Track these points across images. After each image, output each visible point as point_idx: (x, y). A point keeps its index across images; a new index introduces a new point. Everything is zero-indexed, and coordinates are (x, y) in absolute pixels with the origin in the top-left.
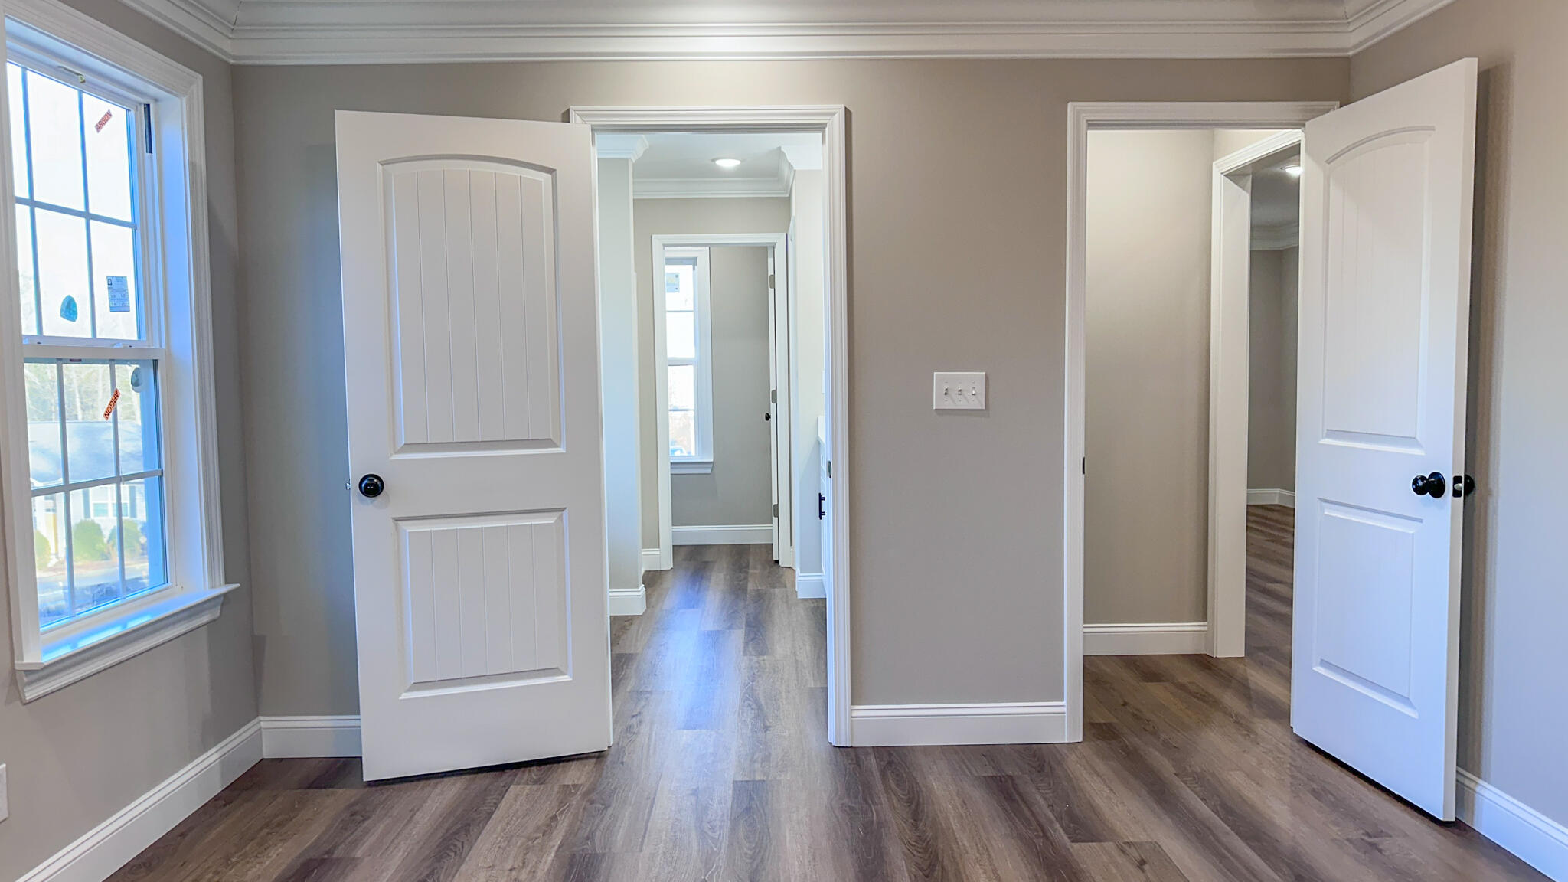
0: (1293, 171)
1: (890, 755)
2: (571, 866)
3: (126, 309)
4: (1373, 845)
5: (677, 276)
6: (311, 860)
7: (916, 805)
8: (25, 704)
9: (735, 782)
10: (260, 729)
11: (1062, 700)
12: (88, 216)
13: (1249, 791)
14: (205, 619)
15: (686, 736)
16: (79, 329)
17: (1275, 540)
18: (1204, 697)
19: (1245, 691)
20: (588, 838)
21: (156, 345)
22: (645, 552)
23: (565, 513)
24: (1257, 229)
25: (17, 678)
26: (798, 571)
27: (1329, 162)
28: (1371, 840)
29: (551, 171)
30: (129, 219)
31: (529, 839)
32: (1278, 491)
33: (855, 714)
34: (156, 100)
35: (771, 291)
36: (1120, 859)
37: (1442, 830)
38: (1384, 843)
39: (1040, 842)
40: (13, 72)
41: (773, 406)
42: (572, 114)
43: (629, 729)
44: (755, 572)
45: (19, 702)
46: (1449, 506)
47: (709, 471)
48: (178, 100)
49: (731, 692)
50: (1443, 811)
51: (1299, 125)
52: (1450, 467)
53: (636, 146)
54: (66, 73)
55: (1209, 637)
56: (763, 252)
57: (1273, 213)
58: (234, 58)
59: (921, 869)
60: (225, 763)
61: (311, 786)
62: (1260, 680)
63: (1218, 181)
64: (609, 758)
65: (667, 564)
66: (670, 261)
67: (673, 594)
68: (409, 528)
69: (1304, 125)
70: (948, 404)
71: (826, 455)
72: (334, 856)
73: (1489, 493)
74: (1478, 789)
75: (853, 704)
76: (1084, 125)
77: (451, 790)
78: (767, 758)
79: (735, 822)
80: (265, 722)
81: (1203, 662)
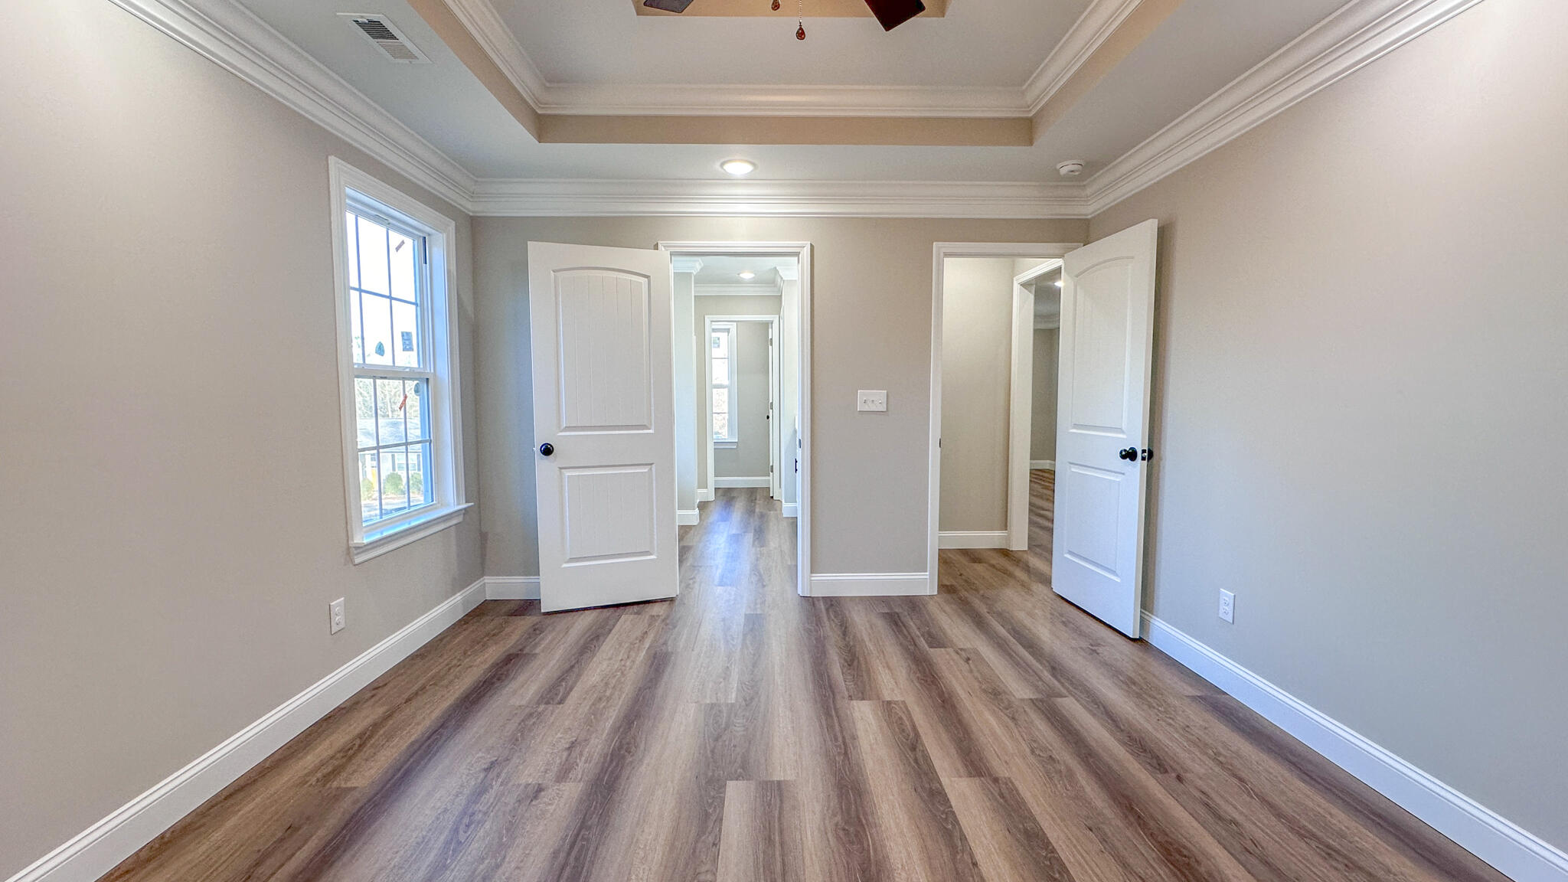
0: (1059, 284)
1: (831, 601)
2: (654, 658)
3: (411, 349)
4: (1095, 651)
5: (719, 339)
6: (510, 655)
7: (845, 628)
8: (355, 565)
9: (746, 615)
10: (484, 584)
11: (926, 571)
12: (390, 298)
13: (1027, 622)
14: (454, 522)
15: (719, 590)
16: (386, 360)
17: (1046, 488)
18: (1005, 572)
19: (1027, 568)
20: (664, 644)
21: (429, 370)
22: (700, 491)
23: (653, 466)
24: (1037, 316)
25: (350, 551)
26: (783, 501)
27: (1077, 276)
28: (1094, 648)
29: (647, 277)
30: (413, 301)
31: (631, 644)
32: (1048, 461)
33: (813, 578)
34: (429, 235)
35: (770, 347)
36: (956, 657)
37: (1132, 643)
38: (1100, 650)
39: (912, 648)
40: (350, 217)
41: (771, 411)
42: (660, 246)
43: (688, 586)
44: (760, 502)
45: (351, 565)
46: (1140, 465)
47: (735, 447)
48: (441, 235)
49: (745, 566)
50: (1132, 631)
51: (1061, 256)
52: (1140, 445)
53: (696, 265)
54: (379, 218)
55: (1008, 539)
56: (767, 325)
57: (1045, 309)
58: (473, 212)
59: (847, 662)
60: (465, 602)
61: (511, 615)
62: (1036, 562)
63: (1016, 287)
64: (677, 602)
65: (712, 498)
66: (714, 330)
67: (714, 514)
68: (567, 473)
69: (1064, 256)
70: (866, 408)
71: (799, 436)
72: (524, 652)
73: (1160, 459)
74: (1152, 621)
75: (812, 573)
76: (942, 254)
77: (590, 617)
78: (763, 603)
79: (745, 635)
80: (487, 579)
81: (1005, 553)
